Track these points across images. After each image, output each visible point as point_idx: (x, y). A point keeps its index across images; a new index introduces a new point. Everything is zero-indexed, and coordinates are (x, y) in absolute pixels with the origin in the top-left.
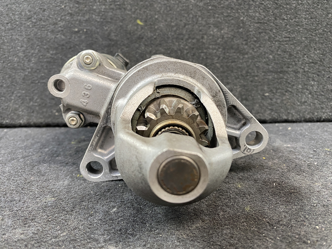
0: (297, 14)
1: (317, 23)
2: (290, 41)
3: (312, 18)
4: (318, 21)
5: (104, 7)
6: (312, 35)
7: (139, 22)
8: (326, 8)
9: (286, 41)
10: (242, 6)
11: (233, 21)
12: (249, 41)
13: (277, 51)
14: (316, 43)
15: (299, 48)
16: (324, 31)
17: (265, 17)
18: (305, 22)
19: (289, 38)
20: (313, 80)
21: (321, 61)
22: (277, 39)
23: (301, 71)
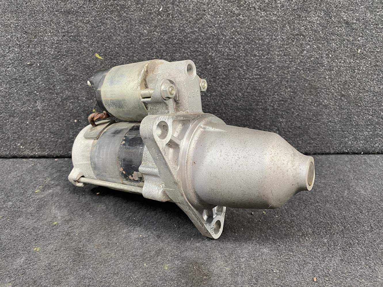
0: (269, 50)
1: (290, 60)
2: (260, 78)
3: (285, 55)
4: (292, 59)
5: (56, 38)
6: (284, 73)
7: (97, 55)
8: (302, 44)
9: (256, 79)
10: (211, 41)
11: (200, 57)
12: (218, 77)
13: (247, 89)
14: (287, 81)
15: (269, 86)
16: (297, 68)
17: (235, 53)
18: (277, 59)
19: (260, 75)
20: (282, 117)
21: (291, 99)
22: (248, 76)
23: (270, 108)
